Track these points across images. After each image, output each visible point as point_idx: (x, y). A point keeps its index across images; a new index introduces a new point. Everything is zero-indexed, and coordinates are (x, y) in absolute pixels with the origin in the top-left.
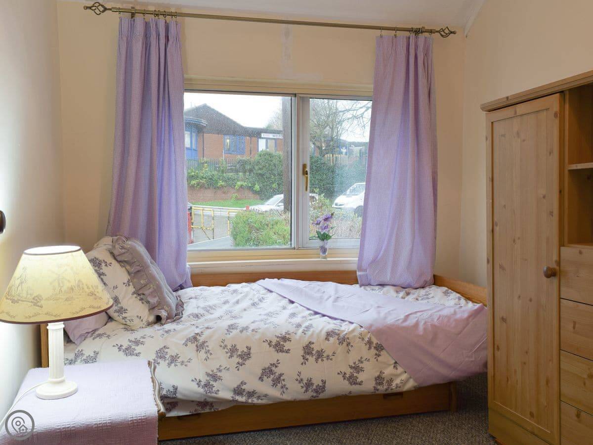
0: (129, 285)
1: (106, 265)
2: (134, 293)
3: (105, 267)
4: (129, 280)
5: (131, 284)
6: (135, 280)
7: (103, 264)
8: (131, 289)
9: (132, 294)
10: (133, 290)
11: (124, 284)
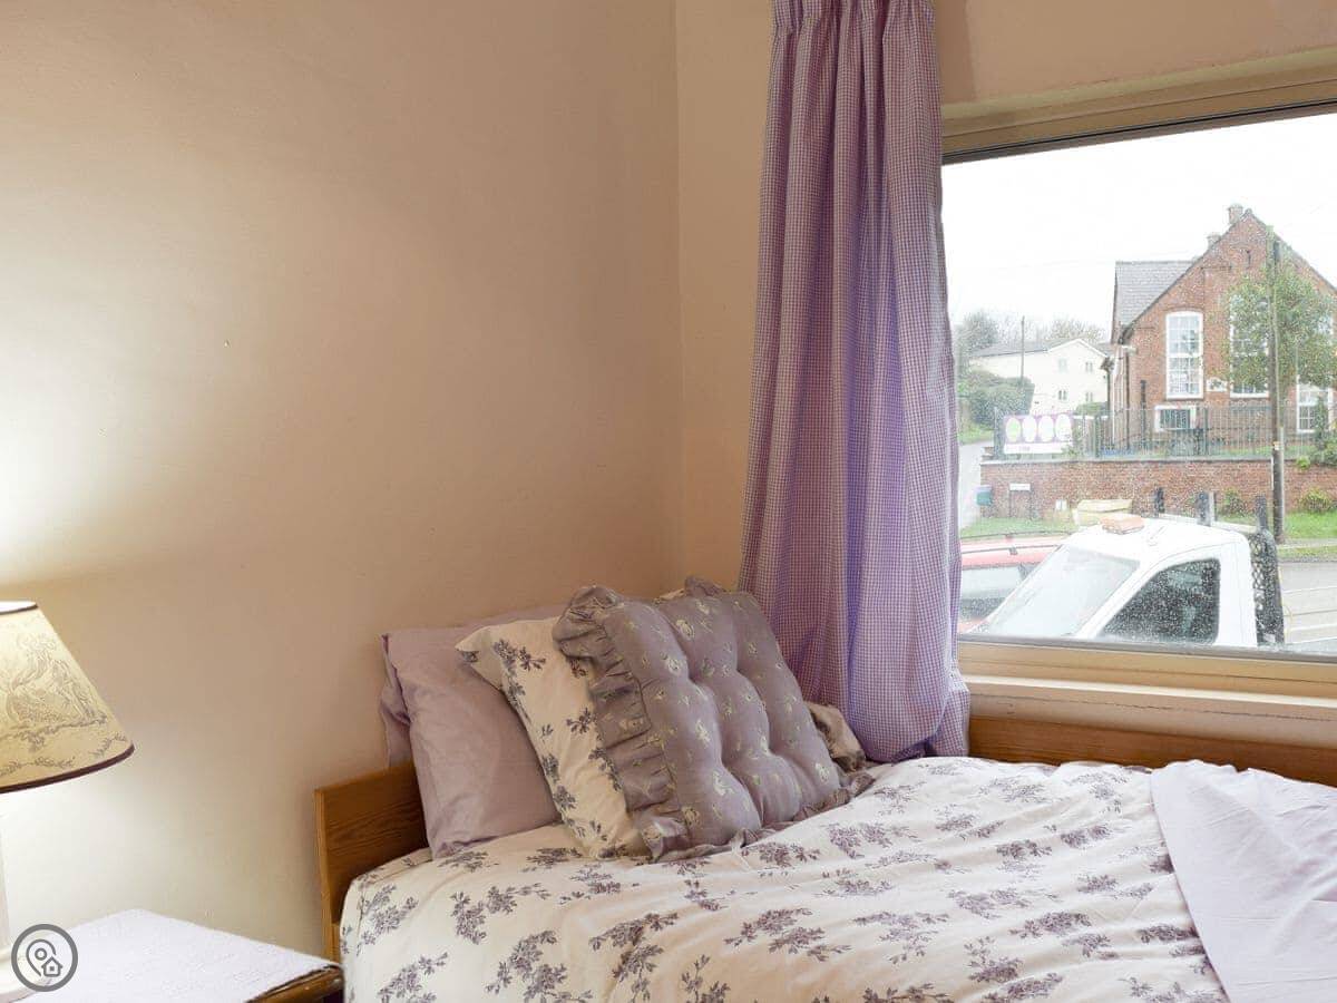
0: (584, 728)
1: (526, 665)
2: (597, 754)
3: (522, 669)
4: (587, 713)
5: (592, 726)
6: (608, 717)
7: (519, 662)
8: (590, 740)
9: (591, 757)
10: (596, 744)
11: (569, 722)
